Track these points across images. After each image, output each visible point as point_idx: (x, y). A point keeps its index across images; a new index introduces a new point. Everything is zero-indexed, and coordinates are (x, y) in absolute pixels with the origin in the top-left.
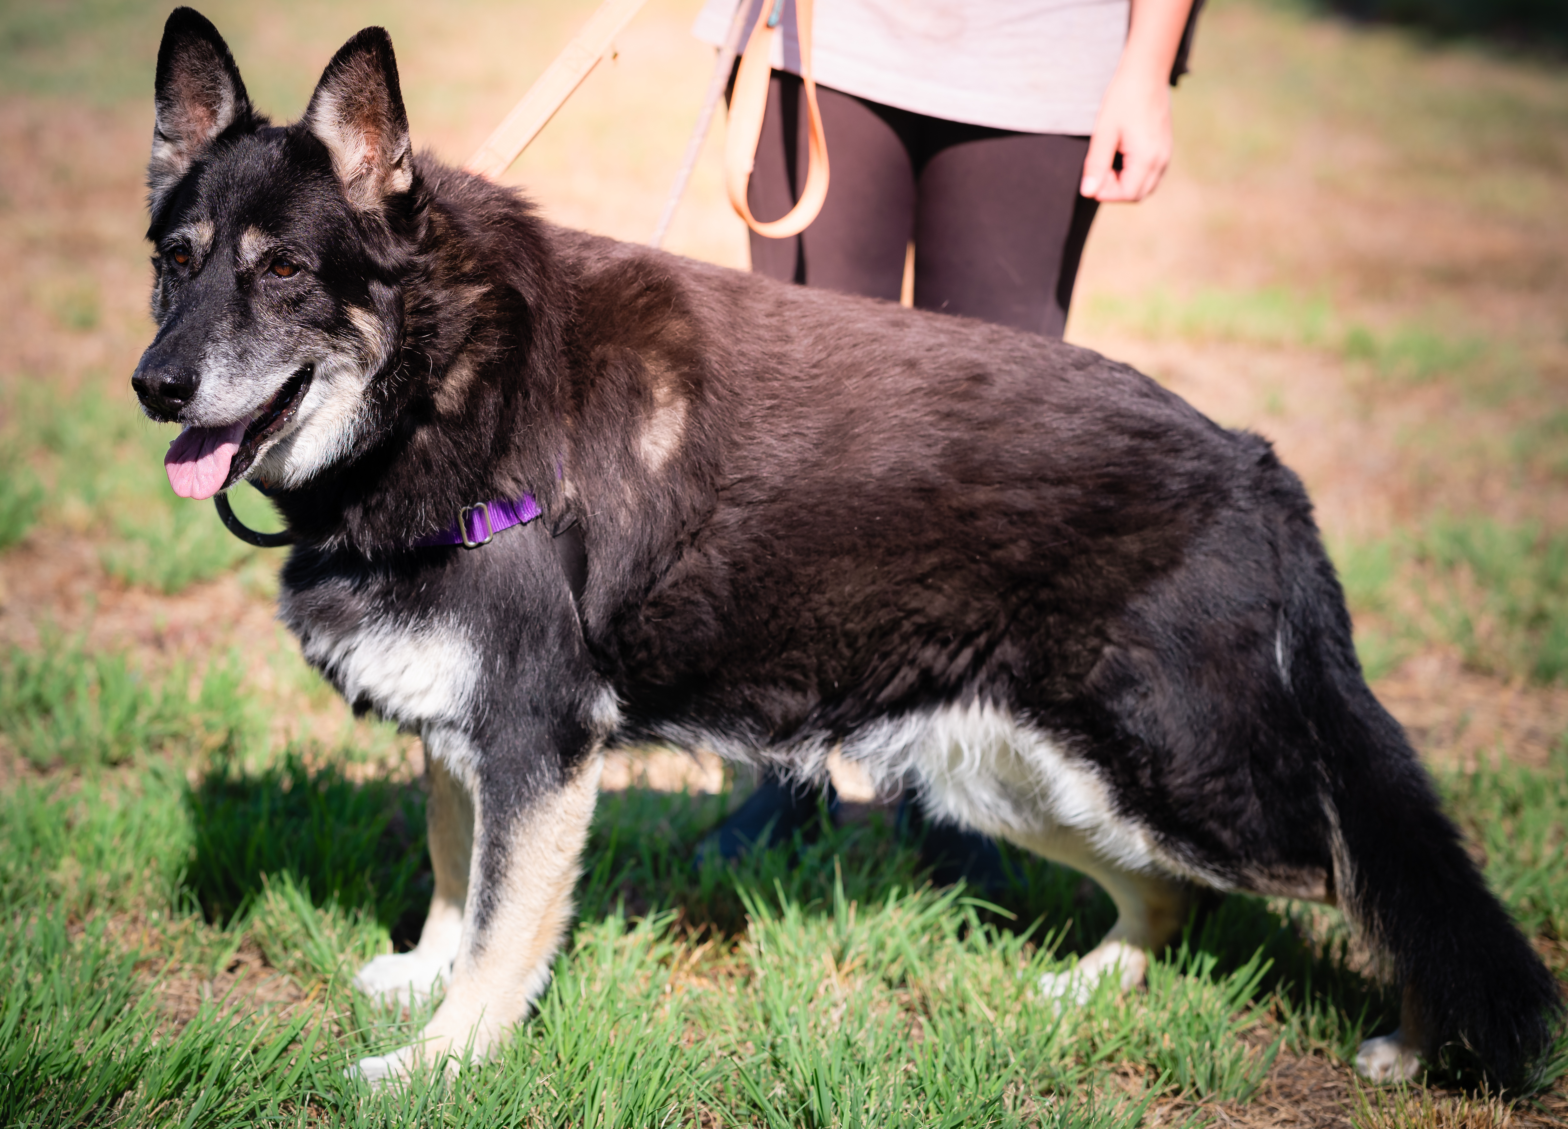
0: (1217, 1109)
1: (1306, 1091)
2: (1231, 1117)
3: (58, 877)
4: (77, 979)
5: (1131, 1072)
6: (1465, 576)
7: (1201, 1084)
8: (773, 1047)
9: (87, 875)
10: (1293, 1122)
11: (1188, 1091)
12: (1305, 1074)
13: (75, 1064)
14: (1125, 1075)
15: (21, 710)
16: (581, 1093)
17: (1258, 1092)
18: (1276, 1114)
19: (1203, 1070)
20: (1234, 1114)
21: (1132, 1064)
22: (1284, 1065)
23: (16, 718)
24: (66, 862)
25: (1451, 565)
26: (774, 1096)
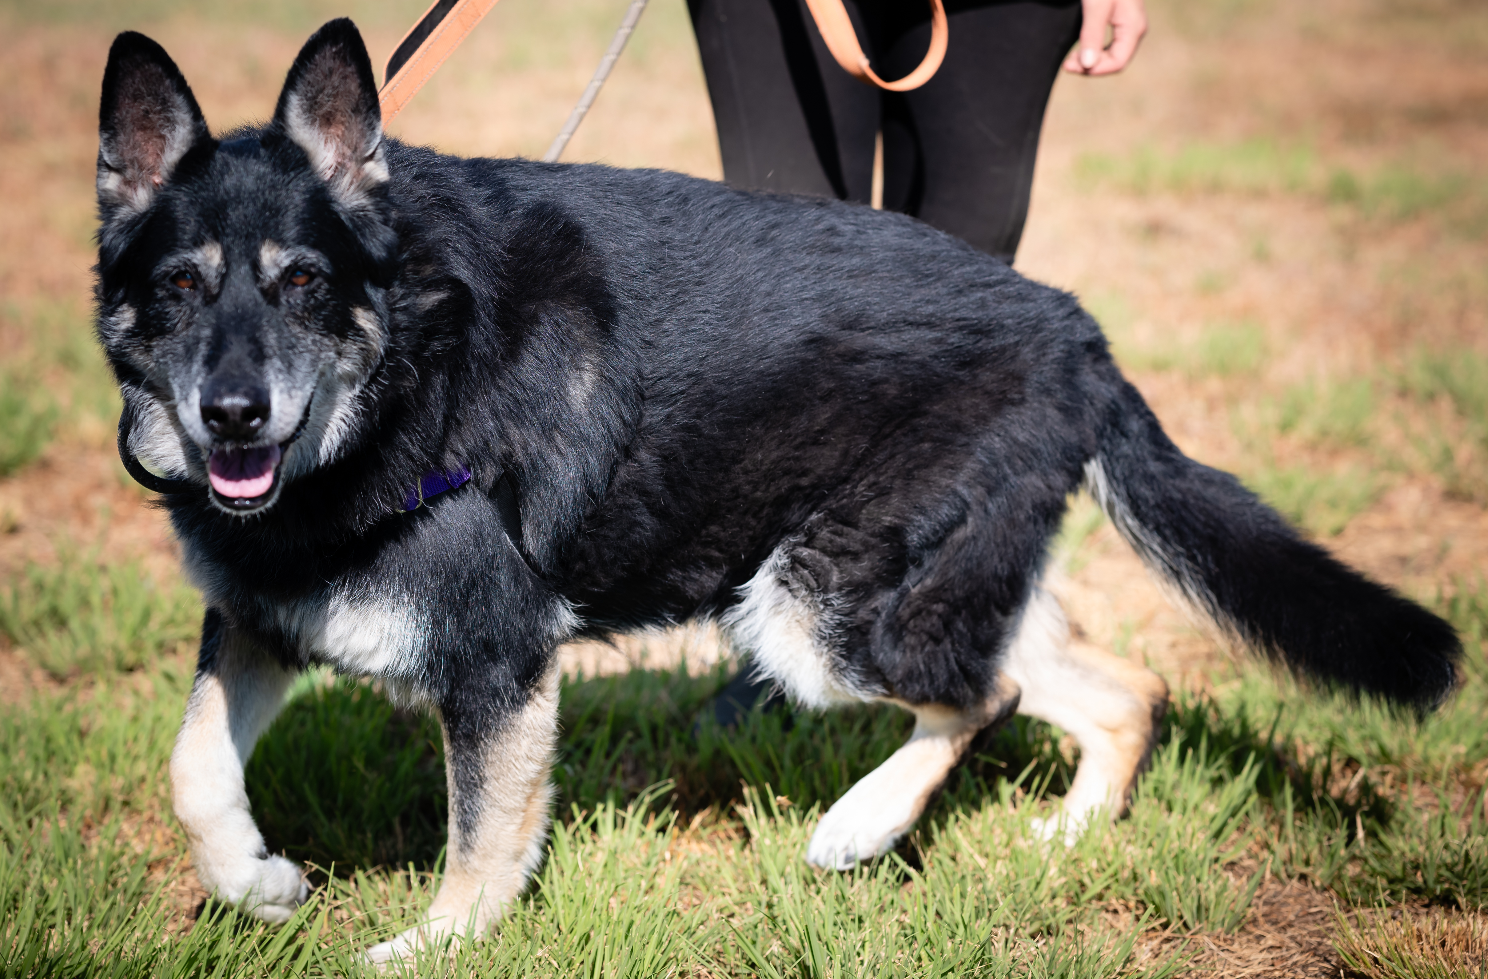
0: (1204, 939)
1: (1292, 917)
2: (1219, 946)
3: (73, 784)
4: (91, 881)
5: (1120, 909)
6: (1446, 405)
7: (1187, 917)
8: (770, 906)
9: (101, 779)
10: (1280, 948)
11: (1175, 924)
12: (1291, 900)
13: (88, 965)
14: (1115, 912)
15: (37, 624)
16: (582, 963)
17: (1244, 921)
18: (1262, 942)
19: (1190, 903)
20: (1222, 943)
21: (1121, 901)
22: (1271, 893)
23: (33, 631)
24: (81, 769)
25: (1431, 397)
26: (772, 954)
